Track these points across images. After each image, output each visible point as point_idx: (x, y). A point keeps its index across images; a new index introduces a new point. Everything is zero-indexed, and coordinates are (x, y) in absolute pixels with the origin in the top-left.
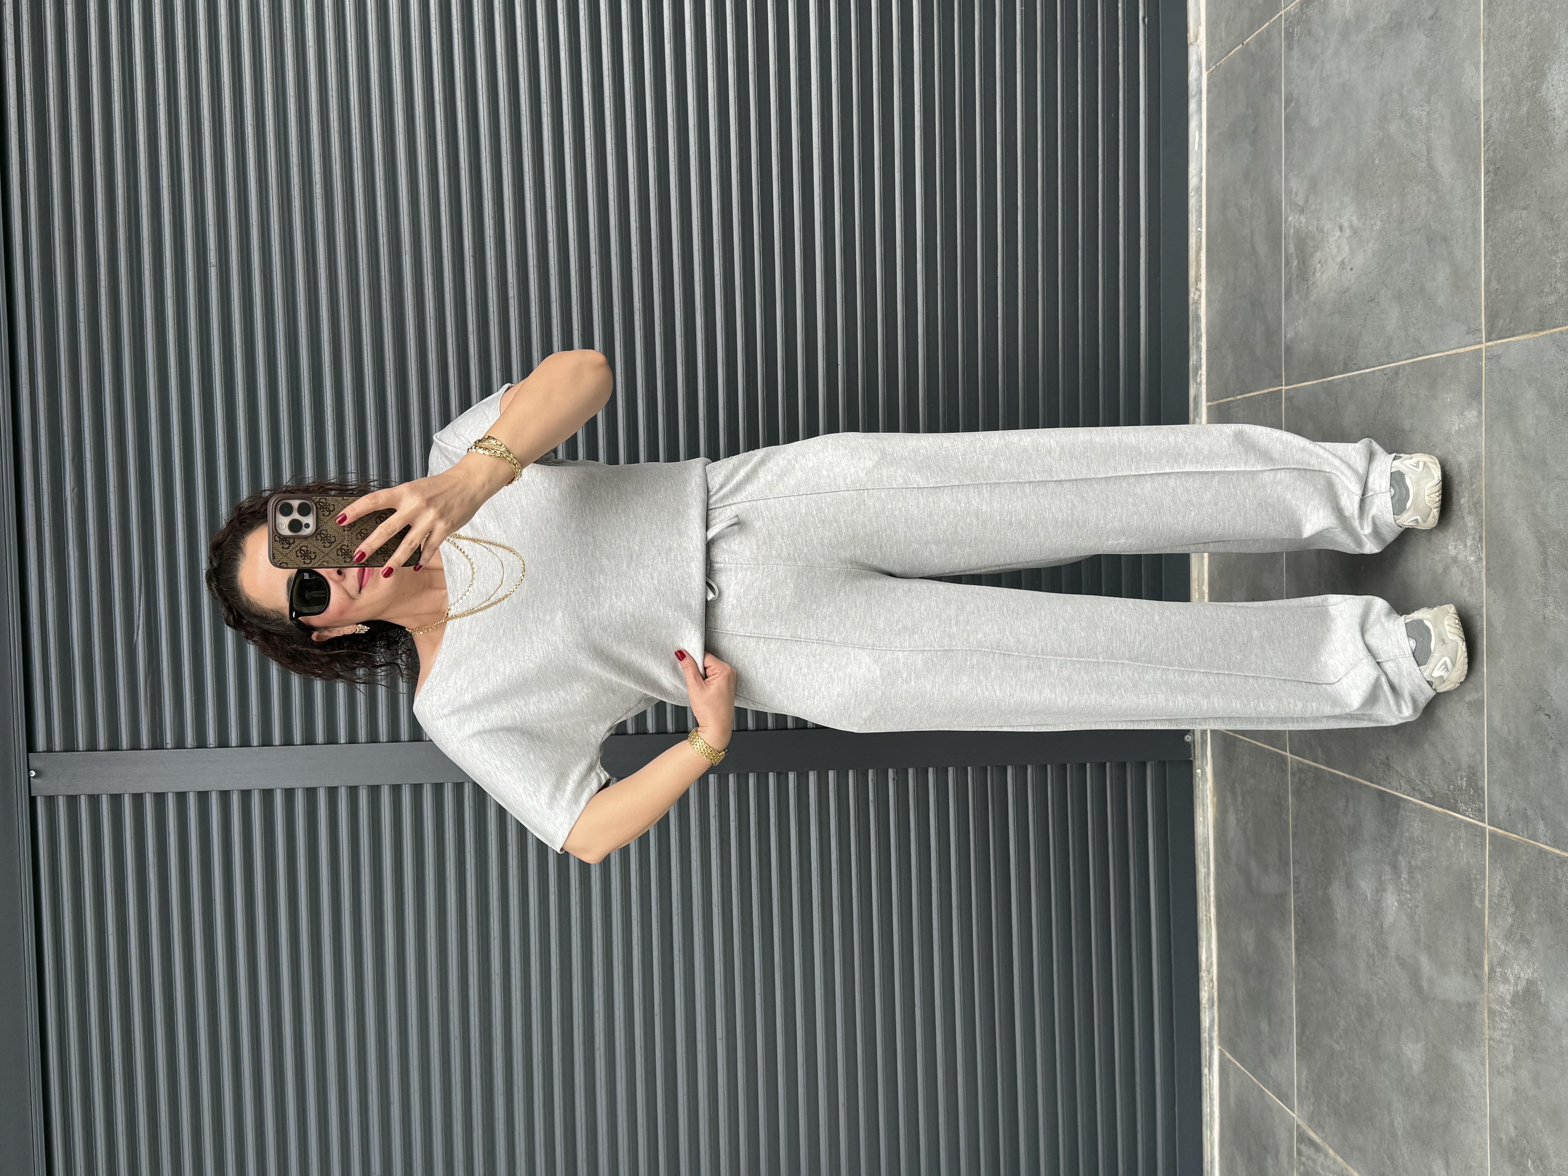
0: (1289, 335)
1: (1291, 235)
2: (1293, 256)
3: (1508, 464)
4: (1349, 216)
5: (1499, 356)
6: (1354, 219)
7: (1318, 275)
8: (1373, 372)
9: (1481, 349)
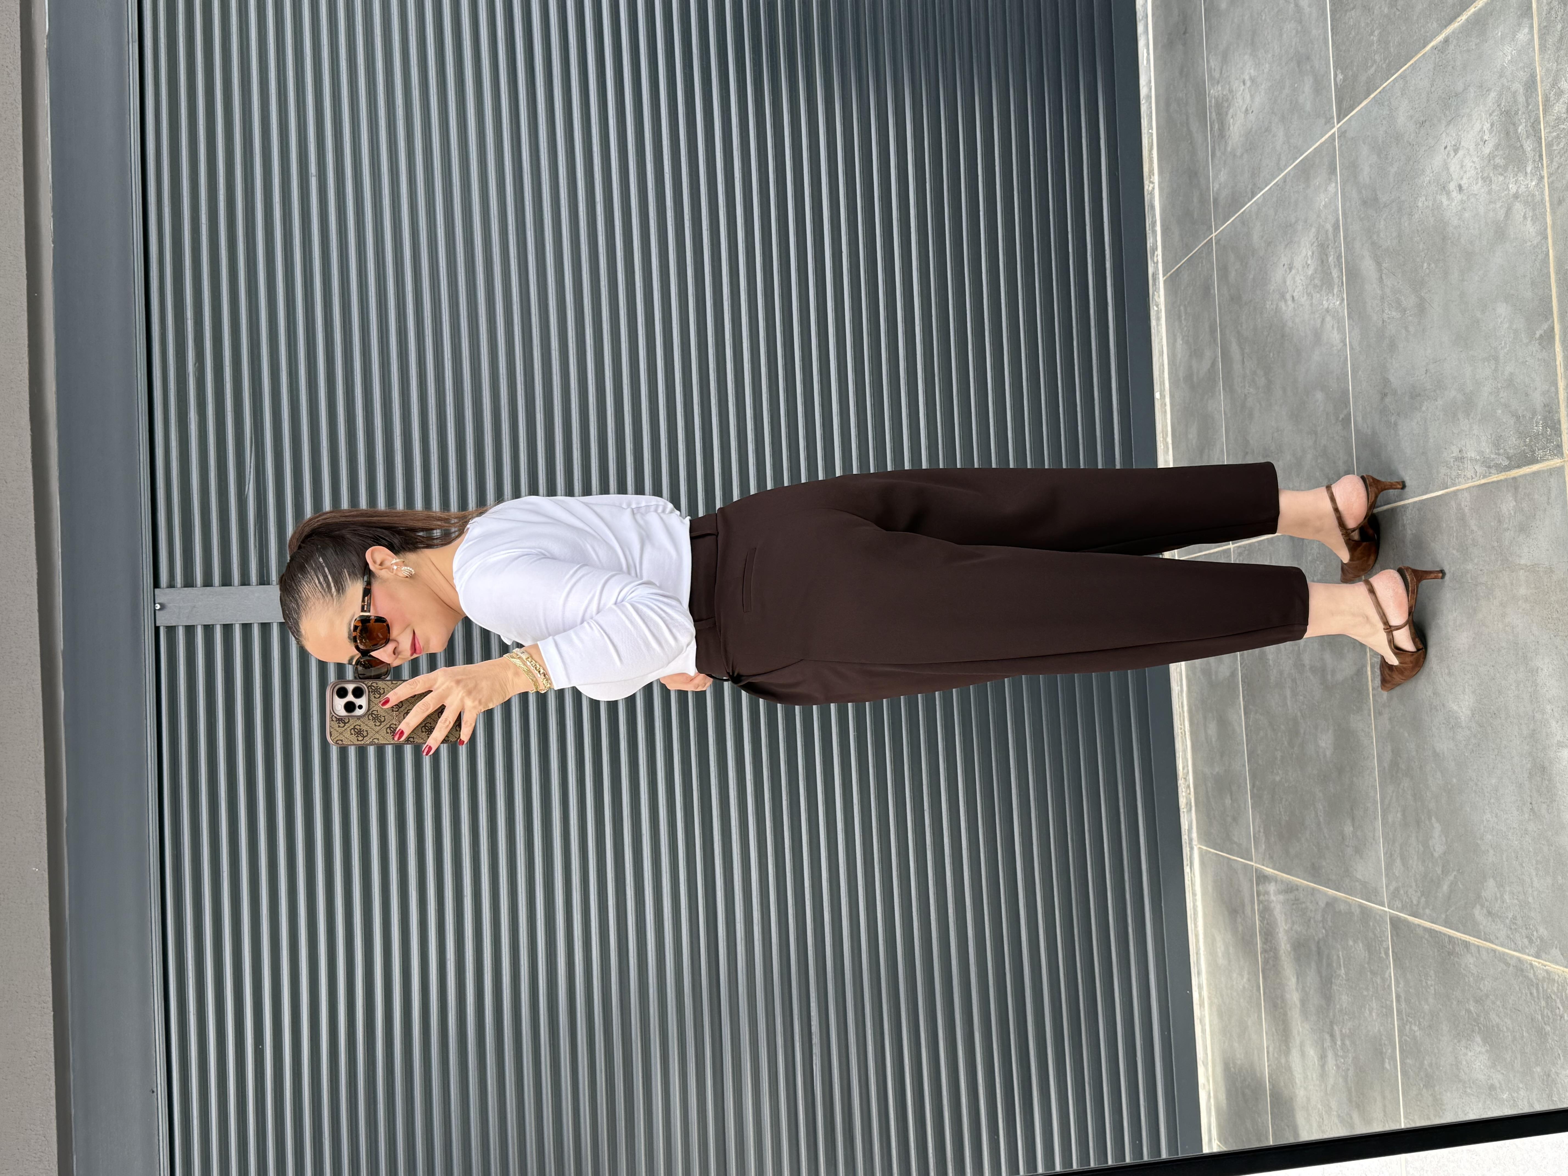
0: (1215, 189)
1: (1213, 105)
2: (1216, 122)
3: (1355, 213)
4: (1250, 71)
5: (1345, 132)
6: (1252, 71)
7: (1231, 128)
8: (1271, 188)
9: (1335, 132)
